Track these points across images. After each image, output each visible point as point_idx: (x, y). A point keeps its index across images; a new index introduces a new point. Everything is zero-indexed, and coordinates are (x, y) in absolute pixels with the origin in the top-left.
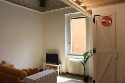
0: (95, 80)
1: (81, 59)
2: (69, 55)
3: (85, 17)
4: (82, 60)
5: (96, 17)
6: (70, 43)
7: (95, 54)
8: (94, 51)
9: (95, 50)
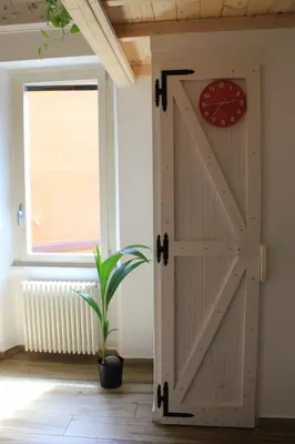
0: (166, 384)
1: (79, 284)
2: (17, 264)
3: (93, 88)
4: (84, 285)
5: (169, 78)
6: (21, 207)
7: (166, 263)
8: (162, 250)
9: (166, 241)
